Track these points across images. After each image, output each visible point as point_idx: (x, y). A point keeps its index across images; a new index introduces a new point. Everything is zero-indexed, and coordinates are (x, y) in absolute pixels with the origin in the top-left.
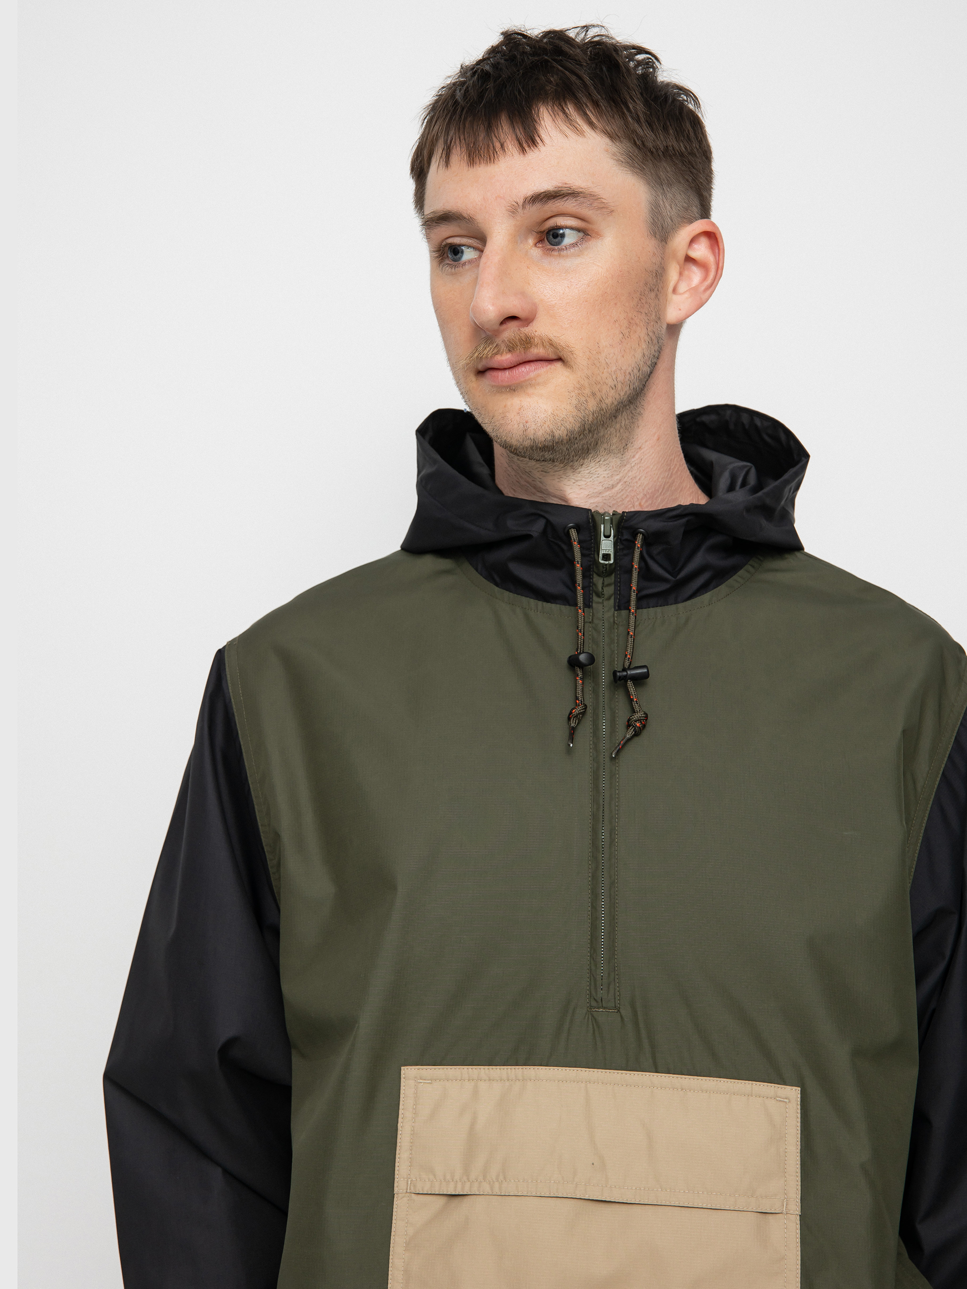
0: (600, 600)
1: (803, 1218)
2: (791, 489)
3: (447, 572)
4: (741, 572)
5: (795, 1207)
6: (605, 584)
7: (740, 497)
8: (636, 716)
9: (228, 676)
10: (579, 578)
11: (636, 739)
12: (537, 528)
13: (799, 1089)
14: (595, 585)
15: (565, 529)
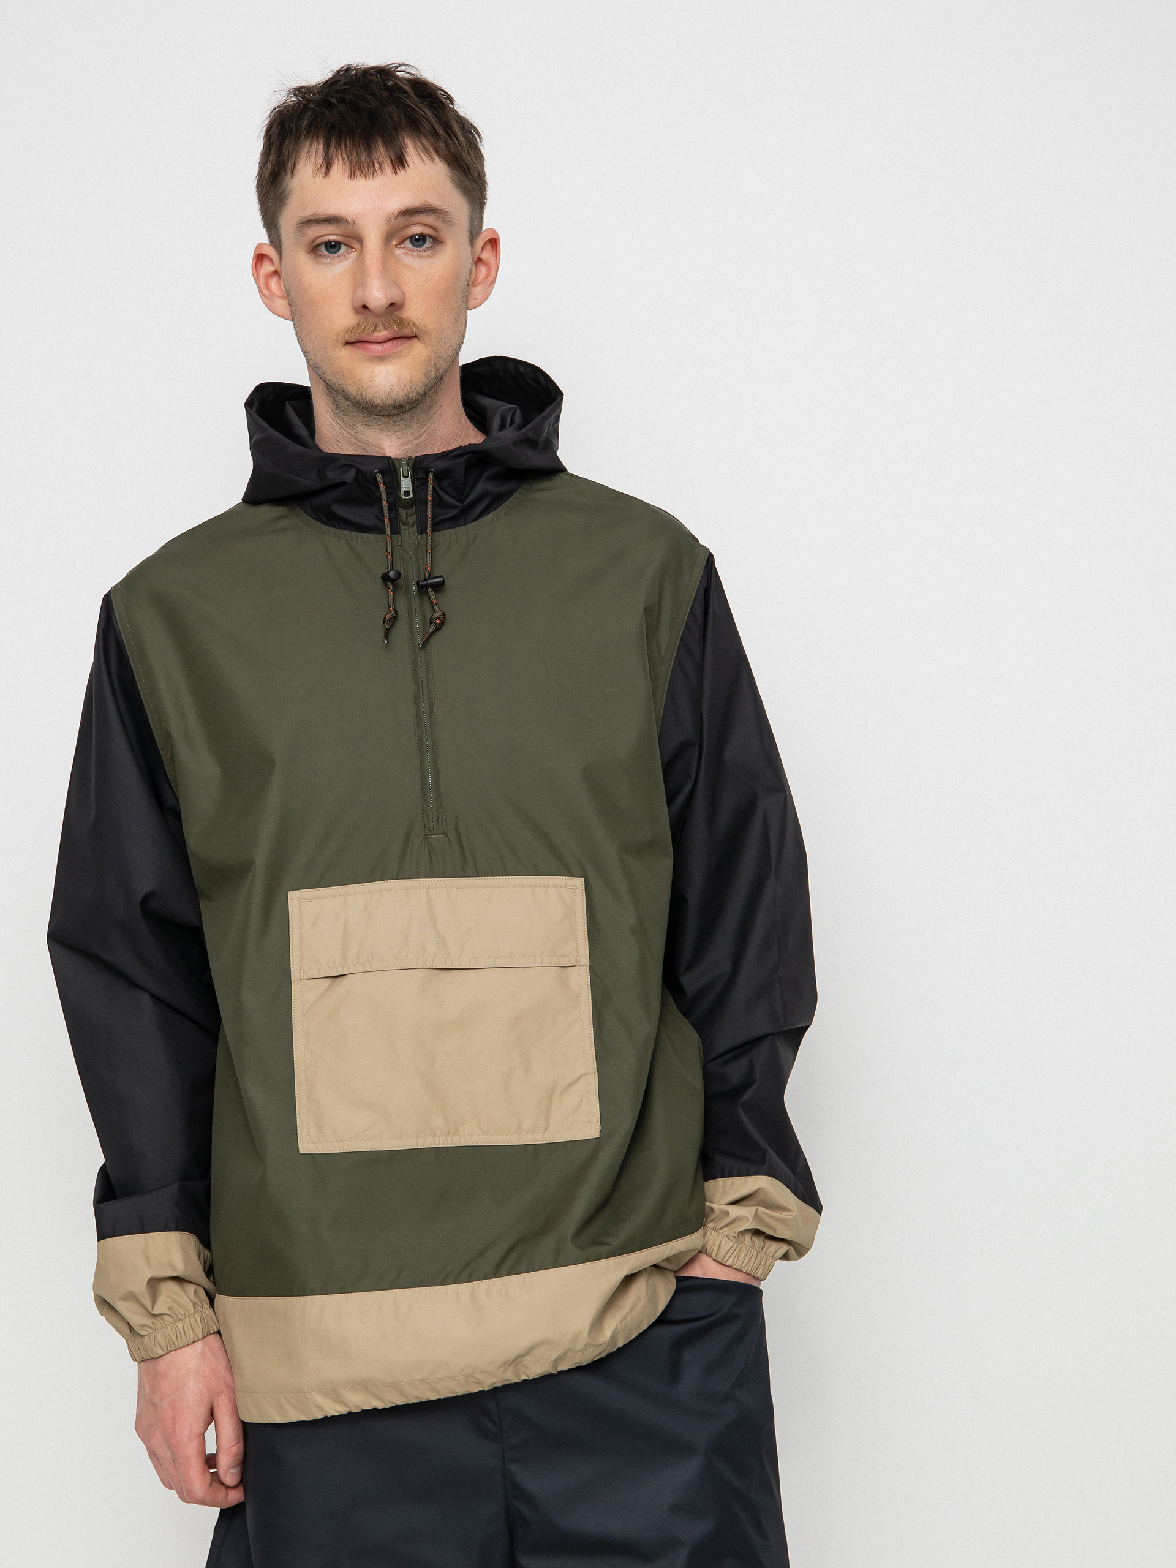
0: (406, 527)
1: (592, 968)
2: (550, 423)
3: (283, 517)
4: (516, 495)
5: (585, 961)
6: (409, 514)
7: (509, 434)
8: (436, 616)
9: (117, 615)
10: (386, 512)
11: (438, 634)
12: (350, 476)
13: (583, 879)
14: (401, 516)
15: (372, 474)
